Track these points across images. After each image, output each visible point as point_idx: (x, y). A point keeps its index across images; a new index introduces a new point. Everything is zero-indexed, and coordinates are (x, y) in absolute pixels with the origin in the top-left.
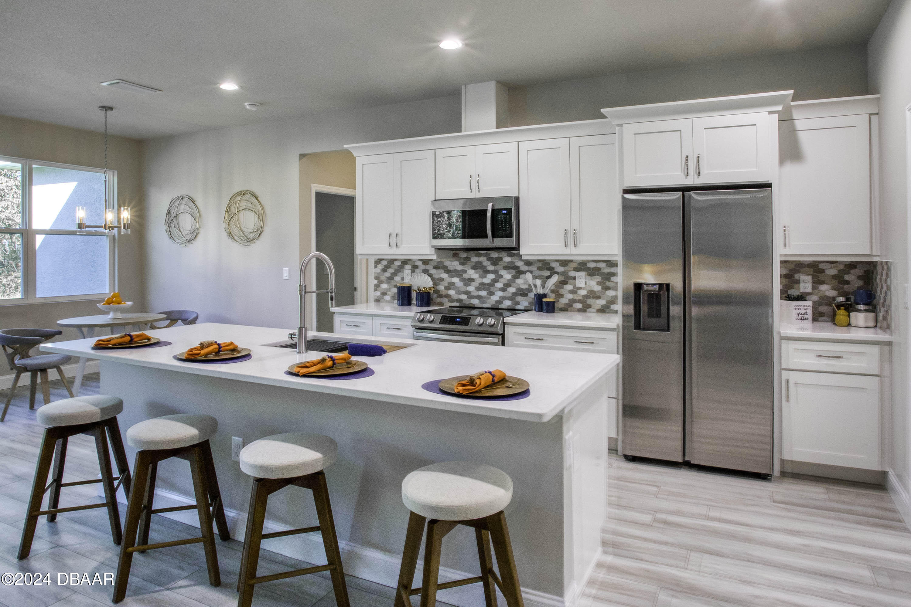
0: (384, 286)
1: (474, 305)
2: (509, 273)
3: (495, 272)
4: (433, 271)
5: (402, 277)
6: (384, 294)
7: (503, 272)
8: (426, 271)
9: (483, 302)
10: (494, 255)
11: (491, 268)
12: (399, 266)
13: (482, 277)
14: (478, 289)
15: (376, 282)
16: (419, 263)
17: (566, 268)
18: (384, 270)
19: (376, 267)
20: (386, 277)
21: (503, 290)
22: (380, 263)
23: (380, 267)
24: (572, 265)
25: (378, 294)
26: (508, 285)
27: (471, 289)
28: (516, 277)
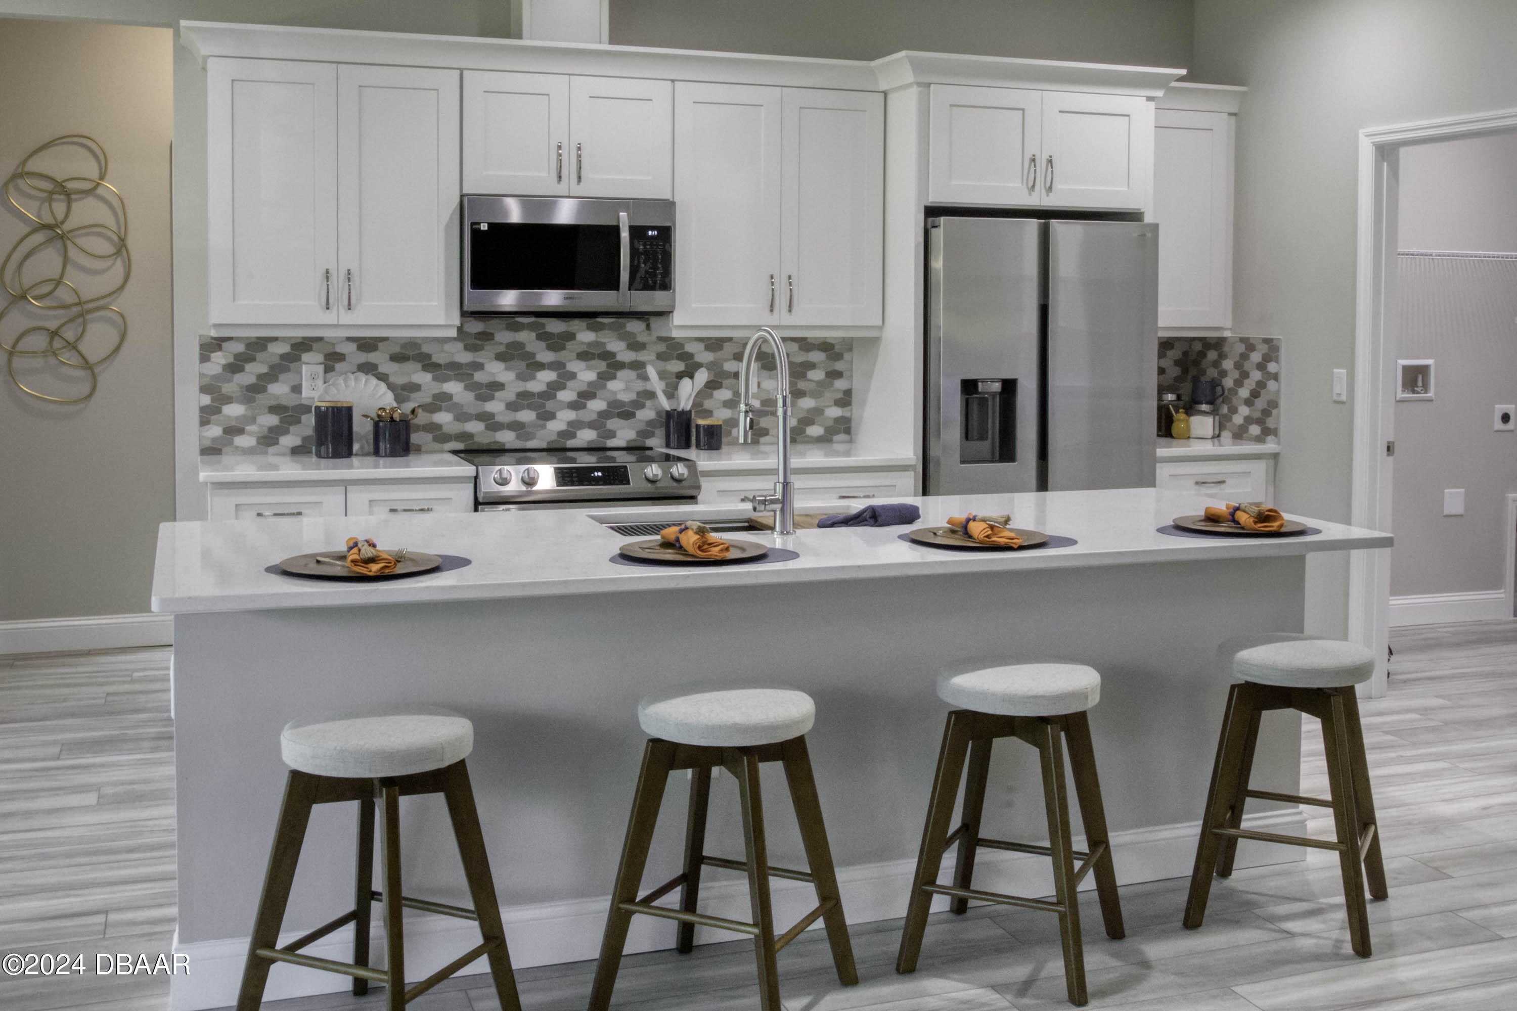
0: (234, 410)
1: (504, 444)
2: (589, 368)
3: (557, 366)
4: (387, 367)
5: (296, 383)
6: (232, 431)
7: (574, 366)
8: (368, 368)
9: (529, 437)
10: (555, 326)
11: (544, 356)
12: (284, 357)
13: (520, 377)
14: (512, 407)
15: (206, 400)
16: (349, 349)
17: (719, 354)
18: (234, 367)
19: (204, 359)
20: (242, 387)
21: (575, 406)
22: (220, 348)
23: (219, 359)
24: (729, 349)
25: (215, 431)
26: (587, 395)
27: (495, 407)
28: (604, 377)
